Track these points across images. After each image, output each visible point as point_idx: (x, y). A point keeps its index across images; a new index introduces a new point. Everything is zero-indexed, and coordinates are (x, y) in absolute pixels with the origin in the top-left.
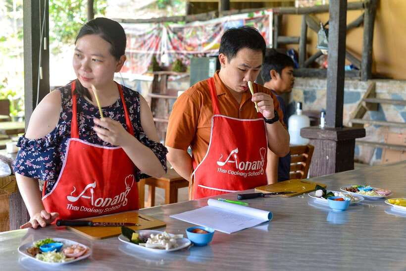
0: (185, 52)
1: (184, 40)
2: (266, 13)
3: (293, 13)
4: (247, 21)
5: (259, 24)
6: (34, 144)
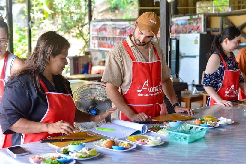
2: (200, 16)
3: (215, 15)
4: (189, 20)
5: (196, 22)
6: (213, 74)
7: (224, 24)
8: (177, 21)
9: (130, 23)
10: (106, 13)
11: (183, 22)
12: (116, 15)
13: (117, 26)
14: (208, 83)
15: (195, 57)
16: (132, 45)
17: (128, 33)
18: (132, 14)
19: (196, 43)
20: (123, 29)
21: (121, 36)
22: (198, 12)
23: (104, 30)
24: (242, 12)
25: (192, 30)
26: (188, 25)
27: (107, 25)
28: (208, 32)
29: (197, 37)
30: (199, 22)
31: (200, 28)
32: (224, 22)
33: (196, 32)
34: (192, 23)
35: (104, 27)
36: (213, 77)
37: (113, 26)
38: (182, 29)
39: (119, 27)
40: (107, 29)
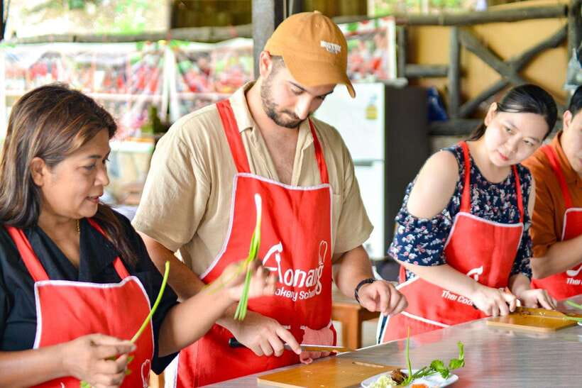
0: (215, 96)
1: (213, 73)
2: (382, 23)
3: (433, 22)
5: (368, 44)
6: (427, 224)
7: (464, 53)
9: (139, 49)
10: (53, 11)
12: (88, 21)
13: (94, 60)
14: (408, 248)
15: (368, 163)
16: (250, 126)
17: (133, 83)
18: (143, 15)
19: (371, 116)
20: (116, 68)
21: (110, 92)
22: (372, 11)
23: (50, 71)
24: (521, 10)
25: (357, 70)
27: (58, 55)
28: (412, 80)
29: (375, 98)
30: (379, 45)
31: (383, 65)
32: (464, 44)
33: (371, 78)
34: (356, 47)
35: (46, 61)
36: (426, 232)
37: (82, 59)
39: (101, 61)
40: (60, 68)
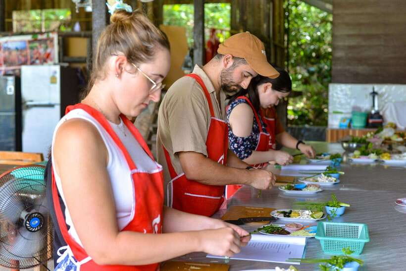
2: (51, 35)
4: (30, 42)
5: (43, 45)
8: (6, 42)
11: (19, 45)
15: (51, 106)
16: (214, 90)
19: (53, 82)
25: (37, 58)
26: (29, 51)
29: (55, 72)
30: (49, 45)
34: (36, 47)
38: (18, 58)
